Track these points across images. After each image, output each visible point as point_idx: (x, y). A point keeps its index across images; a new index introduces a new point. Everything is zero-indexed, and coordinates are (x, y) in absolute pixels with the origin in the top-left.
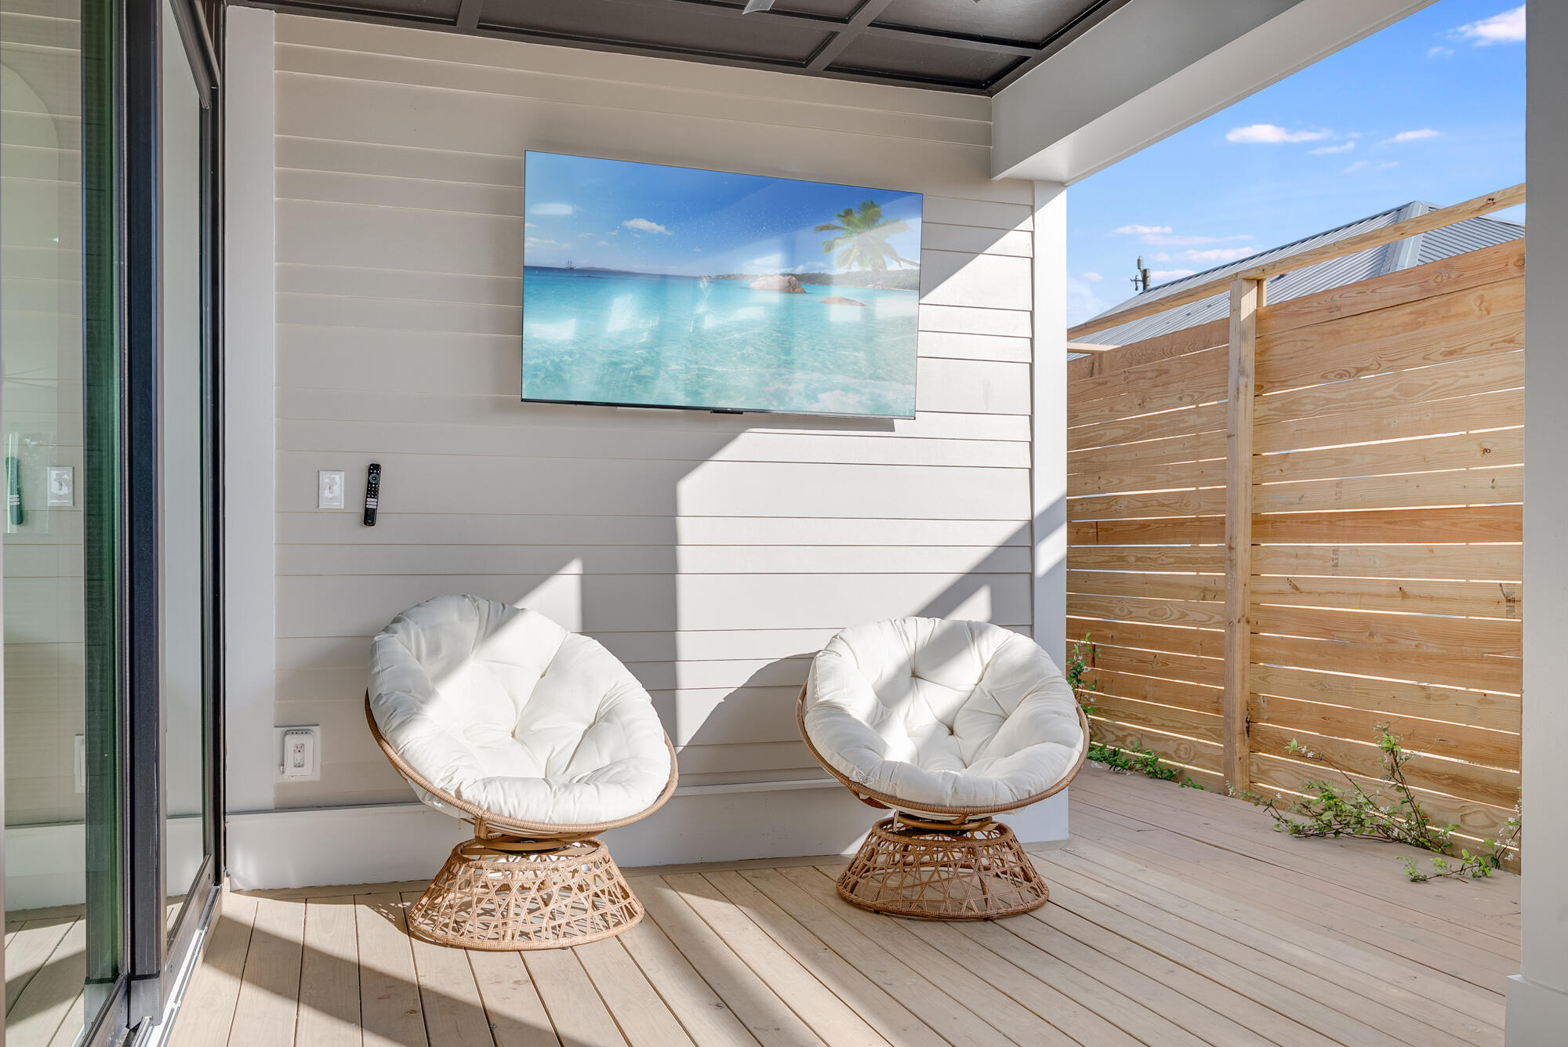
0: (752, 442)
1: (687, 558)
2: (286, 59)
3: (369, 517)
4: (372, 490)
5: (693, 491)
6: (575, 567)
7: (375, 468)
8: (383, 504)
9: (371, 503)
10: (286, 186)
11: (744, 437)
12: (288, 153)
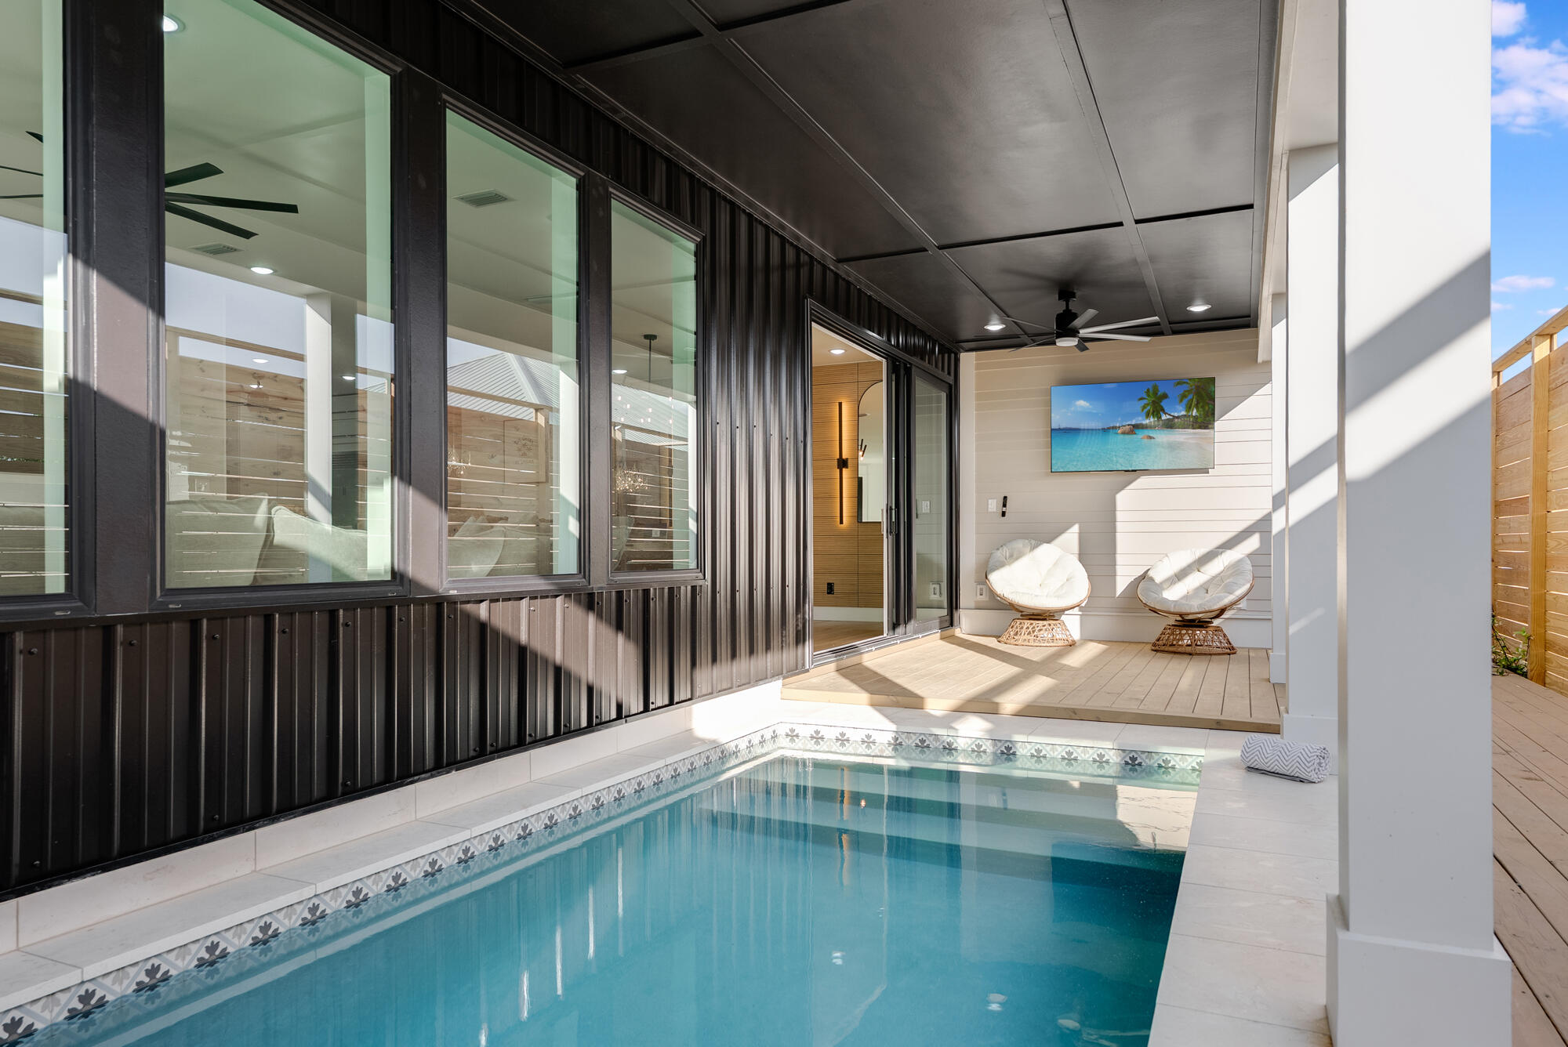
0: (1143, 481)
1: (1119, 526)
2: (978, 367)
3: (1004, 514)
4: (1004, 505)
5: (1122, 498)
6: (1076, 528)
7: (1005, 498)
8: (1008, 509)
9: (1004, 509)
10: (979, 408)
11: (1139, 480)
12: (979, 397)
